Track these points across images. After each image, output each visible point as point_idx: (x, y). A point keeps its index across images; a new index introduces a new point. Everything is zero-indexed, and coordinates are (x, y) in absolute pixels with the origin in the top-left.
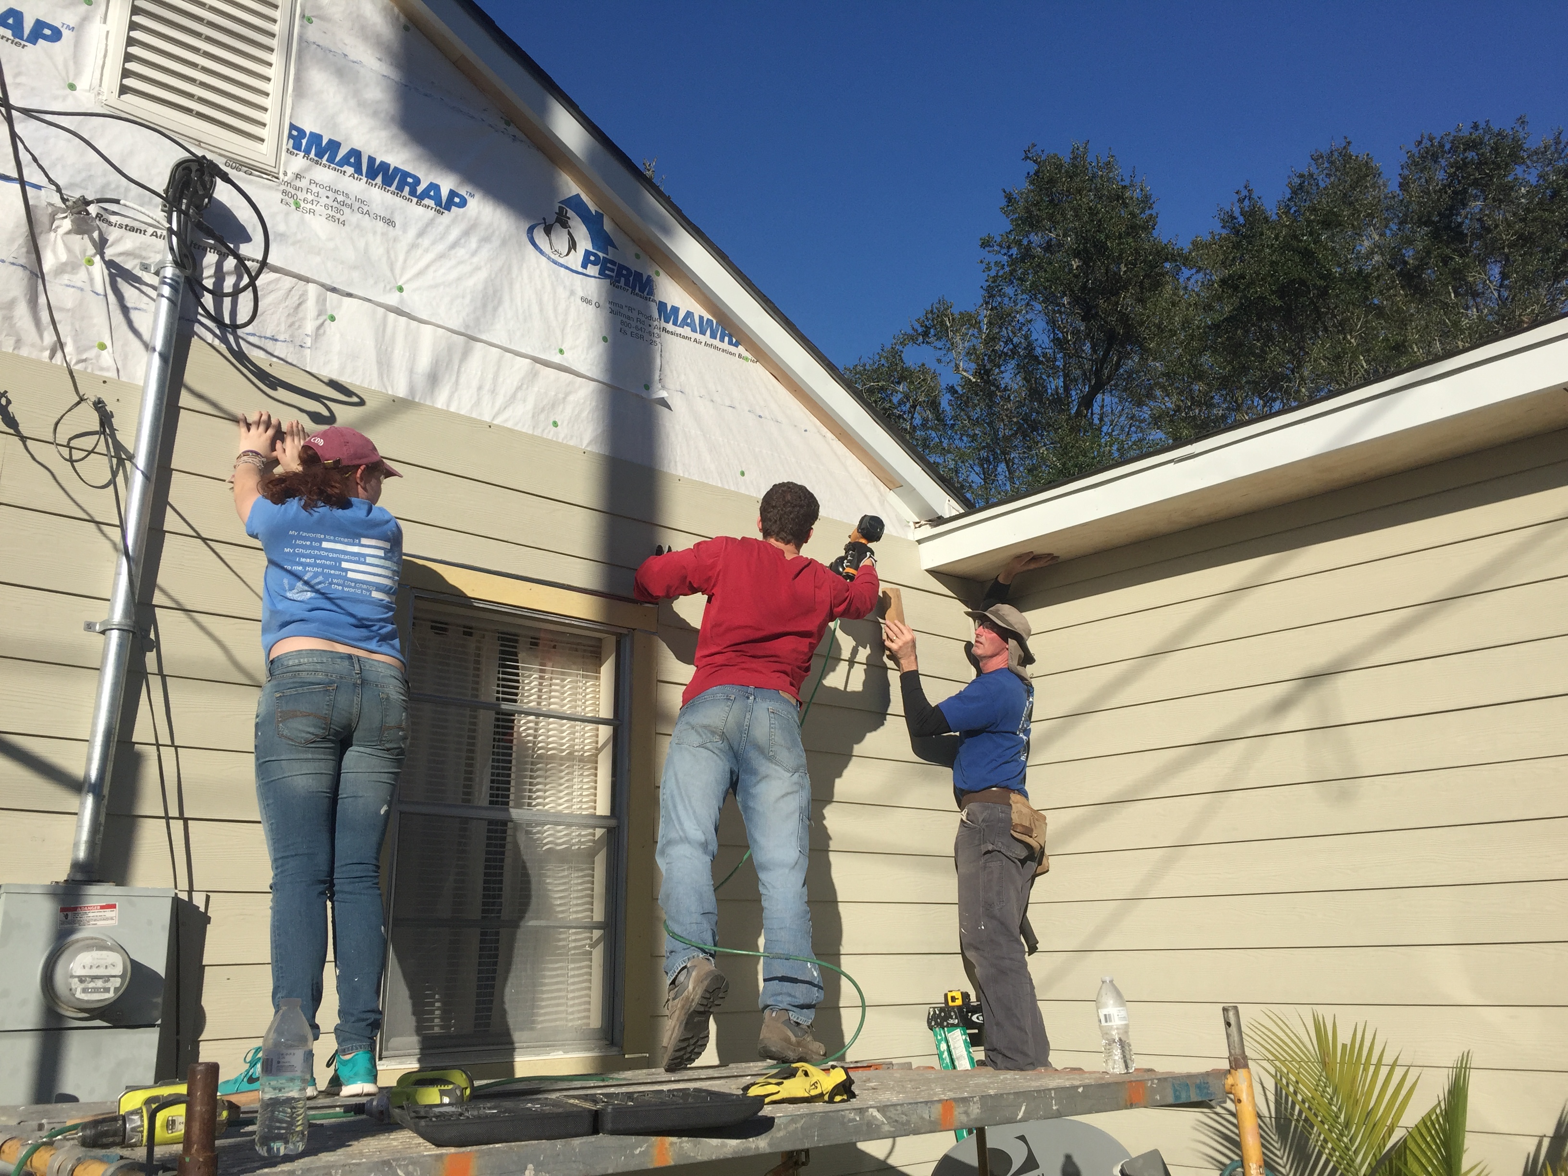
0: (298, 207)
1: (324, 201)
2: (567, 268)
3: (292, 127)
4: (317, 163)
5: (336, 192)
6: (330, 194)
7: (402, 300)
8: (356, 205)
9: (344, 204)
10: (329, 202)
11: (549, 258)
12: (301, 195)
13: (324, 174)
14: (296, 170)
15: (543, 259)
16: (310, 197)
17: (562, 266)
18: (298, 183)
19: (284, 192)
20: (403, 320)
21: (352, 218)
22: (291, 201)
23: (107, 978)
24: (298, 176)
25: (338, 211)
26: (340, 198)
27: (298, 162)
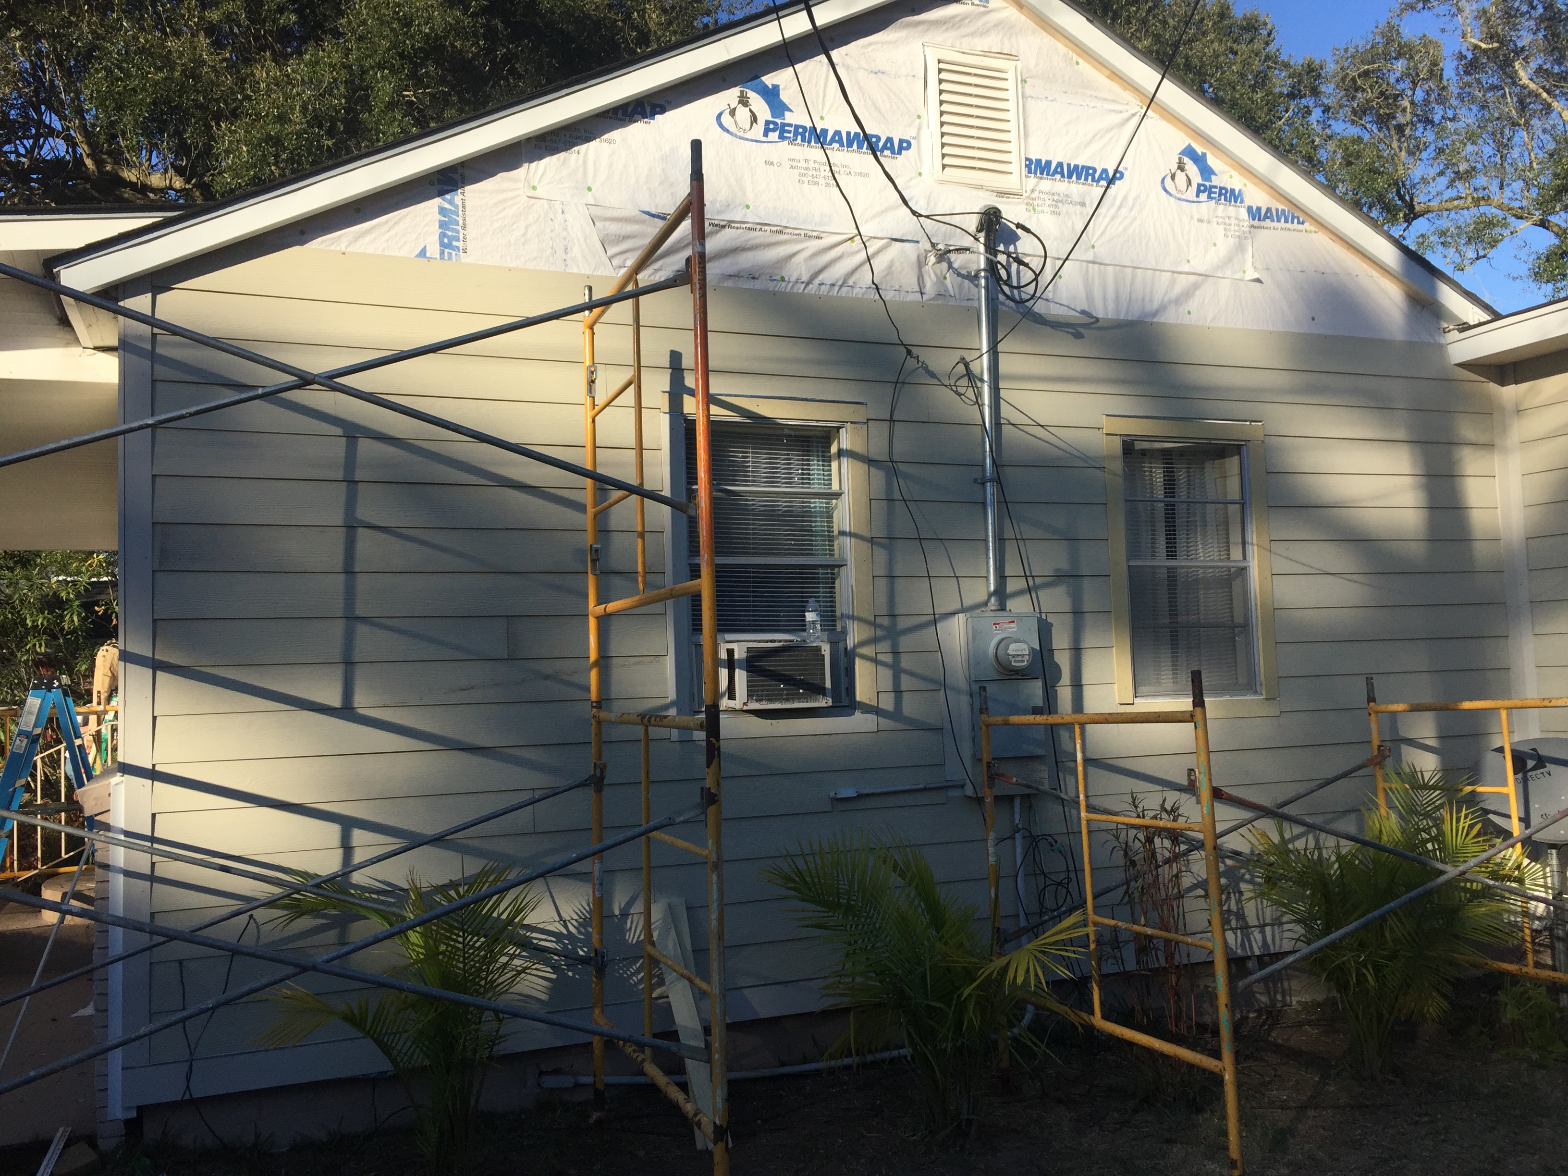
0: (1034, 209)
1: (1048, 202)
2: (1187, 201)
3: (1027, 159)
4: (1041, 178)
5: (1053, 194)
6: (1050, 197)
7: (1095, 255)
8: (1065, 199)
9: (1057, 201)
10: (1050, 202)
11: (1175, 197)
12: (1035, 203)
13: (1046, 184)
14: (1031, 188)
15: (1172, 199)
16: (1040, 202)
17: (1184, 200)
18: (1033, 196)
19: (1027, 204)
20: (1097, 266)
21: (1063, 208)
22: (1031, 208)
23: (1023, 656)
24: (1033, 191)
25: (1056, 206)
26: (1056, 198)
27: (1032, 181)
